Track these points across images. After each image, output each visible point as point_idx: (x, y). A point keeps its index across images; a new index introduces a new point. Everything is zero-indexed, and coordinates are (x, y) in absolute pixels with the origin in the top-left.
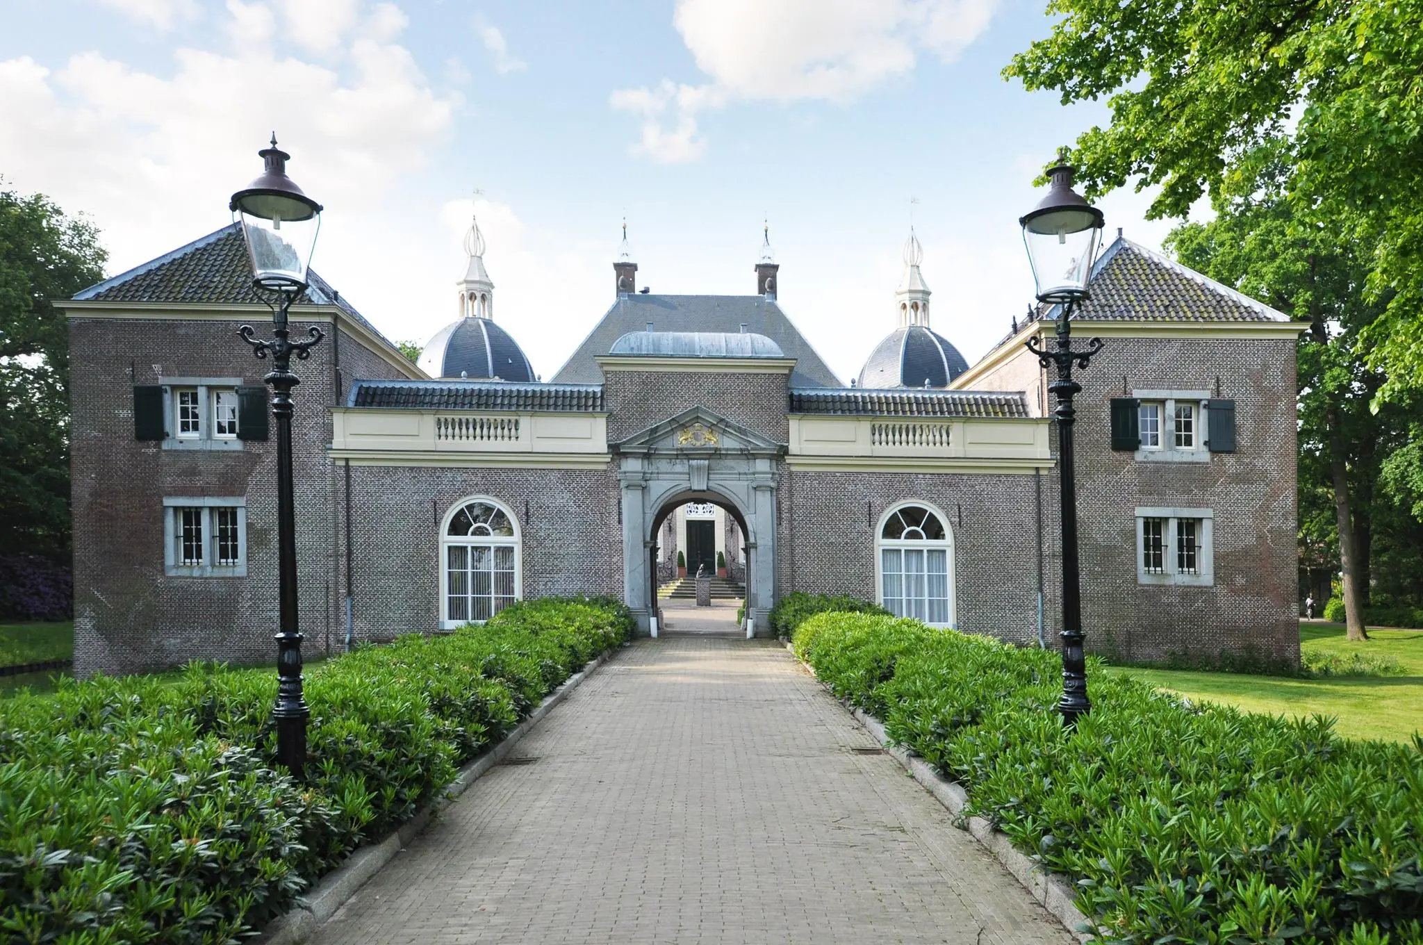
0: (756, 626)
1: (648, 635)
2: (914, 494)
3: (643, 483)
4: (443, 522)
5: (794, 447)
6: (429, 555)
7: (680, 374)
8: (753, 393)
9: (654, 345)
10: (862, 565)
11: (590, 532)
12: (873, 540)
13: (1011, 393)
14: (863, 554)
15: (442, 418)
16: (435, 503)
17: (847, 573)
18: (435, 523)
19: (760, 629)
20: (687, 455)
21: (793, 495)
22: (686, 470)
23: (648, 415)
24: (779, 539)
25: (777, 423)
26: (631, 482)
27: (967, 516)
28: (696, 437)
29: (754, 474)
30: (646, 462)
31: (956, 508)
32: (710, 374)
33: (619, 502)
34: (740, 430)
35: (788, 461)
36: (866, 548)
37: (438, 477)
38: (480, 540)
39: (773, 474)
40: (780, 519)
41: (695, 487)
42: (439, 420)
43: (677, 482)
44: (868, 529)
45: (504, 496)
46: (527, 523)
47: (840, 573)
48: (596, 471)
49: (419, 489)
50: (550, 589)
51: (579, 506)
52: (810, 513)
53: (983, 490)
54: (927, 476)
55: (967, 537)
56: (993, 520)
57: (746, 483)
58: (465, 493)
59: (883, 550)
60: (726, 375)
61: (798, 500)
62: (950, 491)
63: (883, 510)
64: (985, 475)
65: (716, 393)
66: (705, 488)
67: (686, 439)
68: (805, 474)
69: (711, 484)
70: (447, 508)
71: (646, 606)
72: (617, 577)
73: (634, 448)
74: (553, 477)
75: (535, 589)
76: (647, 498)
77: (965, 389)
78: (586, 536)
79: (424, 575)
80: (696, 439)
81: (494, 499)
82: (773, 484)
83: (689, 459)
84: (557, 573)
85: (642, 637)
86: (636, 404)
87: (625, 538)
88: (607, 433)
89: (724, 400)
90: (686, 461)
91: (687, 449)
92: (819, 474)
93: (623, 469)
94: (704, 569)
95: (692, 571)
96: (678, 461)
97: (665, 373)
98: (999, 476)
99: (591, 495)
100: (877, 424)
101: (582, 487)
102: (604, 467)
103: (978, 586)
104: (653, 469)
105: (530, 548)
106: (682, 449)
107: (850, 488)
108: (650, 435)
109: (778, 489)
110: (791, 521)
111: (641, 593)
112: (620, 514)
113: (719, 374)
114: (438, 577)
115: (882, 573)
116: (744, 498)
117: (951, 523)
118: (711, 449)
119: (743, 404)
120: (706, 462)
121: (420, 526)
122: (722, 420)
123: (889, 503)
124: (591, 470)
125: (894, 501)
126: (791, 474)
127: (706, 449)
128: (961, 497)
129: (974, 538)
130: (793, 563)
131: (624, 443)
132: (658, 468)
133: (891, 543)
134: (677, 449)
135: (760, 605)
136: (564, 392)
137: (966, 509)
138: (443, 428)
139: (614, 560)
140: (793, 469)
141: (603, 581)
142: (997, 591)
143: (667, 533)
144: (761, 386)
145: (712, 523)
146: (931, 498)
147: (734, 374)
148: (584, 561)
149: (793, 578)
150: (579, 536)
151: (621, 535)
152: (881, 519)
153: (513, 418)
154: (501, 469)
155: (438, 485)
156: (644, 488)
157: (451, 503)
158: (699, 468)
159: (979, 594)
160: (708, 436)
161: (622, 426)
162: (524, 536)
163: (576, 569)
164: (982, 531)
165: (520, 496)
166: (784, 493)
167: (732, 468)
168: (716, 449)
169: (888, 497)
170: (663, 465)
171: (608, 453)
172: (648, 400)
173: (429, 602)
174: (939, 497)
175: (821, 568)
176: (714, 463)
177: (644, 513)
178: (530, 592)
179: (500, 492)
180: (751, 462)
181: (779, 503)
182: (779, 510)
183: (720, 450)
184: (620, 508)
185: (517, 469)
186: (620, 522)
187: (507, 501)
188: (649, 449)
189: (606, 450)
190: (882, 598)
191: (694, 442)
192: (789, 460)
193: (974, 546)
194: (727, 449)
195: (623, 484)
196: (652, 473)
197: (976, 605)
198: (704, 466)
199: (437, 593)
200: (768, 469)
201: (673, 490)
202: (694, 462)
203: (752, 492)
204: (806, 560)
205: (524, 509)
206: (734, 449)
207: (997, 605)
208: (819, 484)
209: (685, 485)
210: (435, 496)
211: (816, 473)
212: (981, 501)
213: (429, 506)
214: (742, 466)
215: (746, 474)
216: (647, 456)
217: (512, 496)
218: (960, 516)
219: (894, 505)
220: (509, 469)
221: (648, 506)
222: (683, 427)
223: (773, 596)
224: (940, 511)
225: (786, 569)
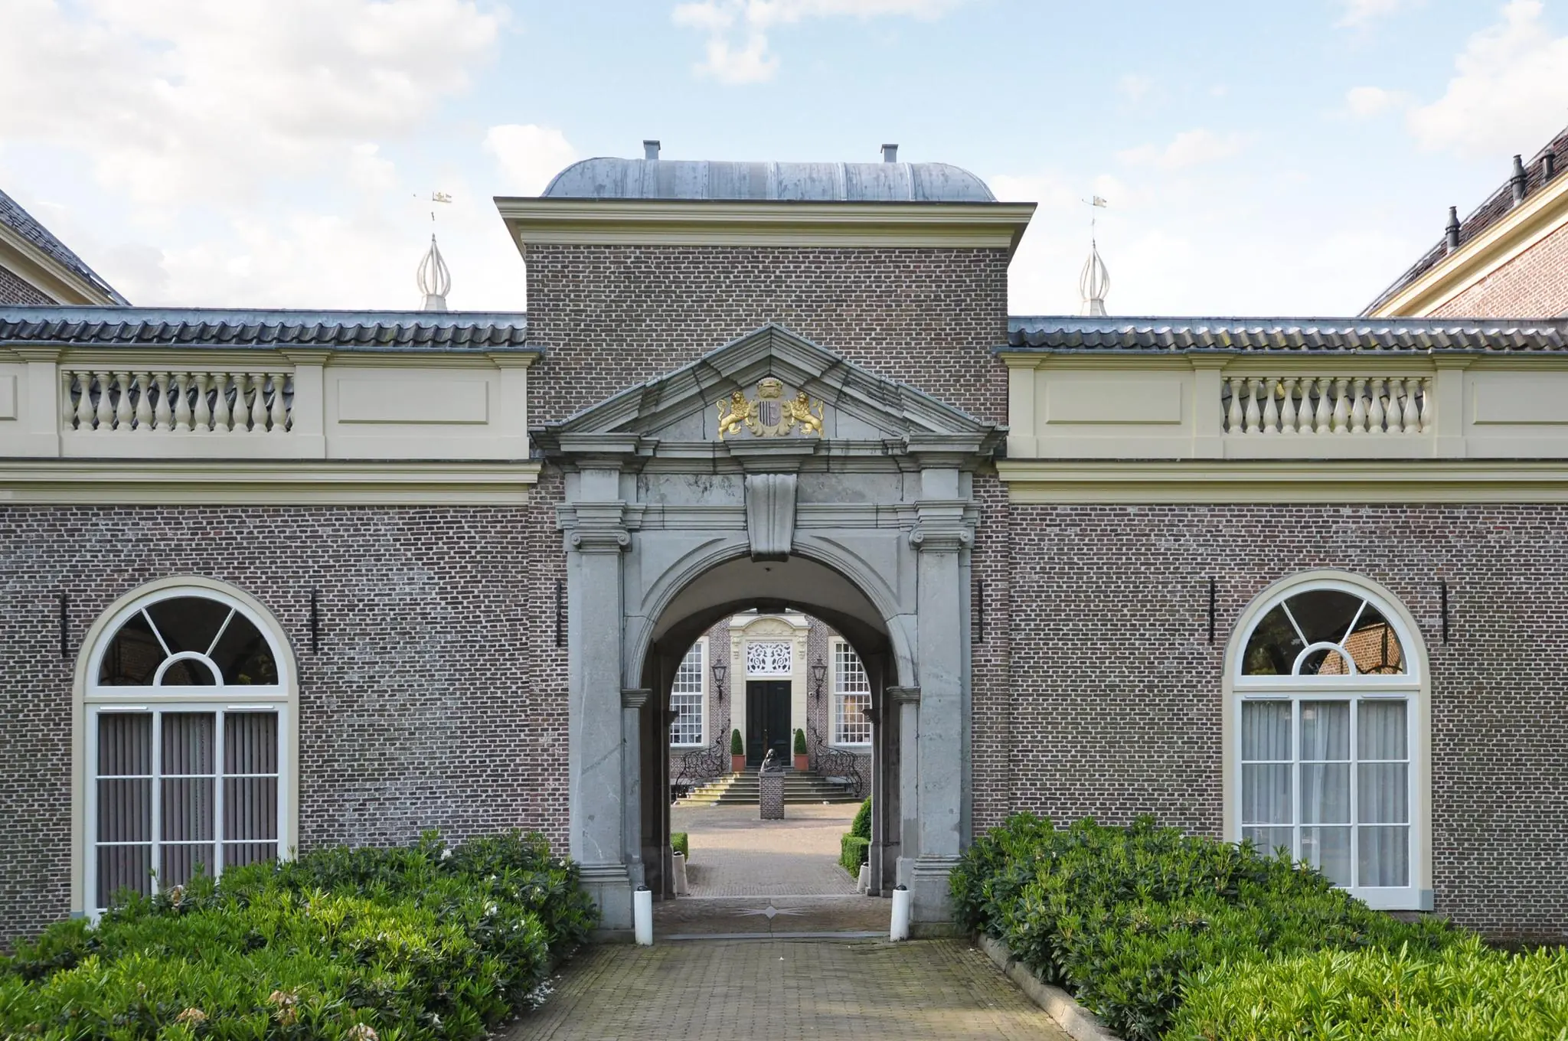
0: (914, 906)
1: (628, 937)
2: (1325, 557)
3: (624, 537)
4: (85, 648)
5: (1021, 439)
6: (45, 740)
7: (724, 250)
8: (918, 301)
9: (658, 182)
10: (1190, 742)
11: (483, 670)
12: (1218, 678)
13: (1532, 323)
14: (1193, 713)
15: (82, 369)
16: (64, 601)
17: (1151, 763)
18: (65, 652)
19: (927, 914)
20: (738, 460)
21: (1013, 565)
22: (736, 500)
23: (639, 359)
24: (977, 679)
25: (978, 377)
26: (592, 535)
27: (1463, 613)
28: (764, 414)
29: (915, 509)
30: (631, 482)
31: (1436, 593)
32: (805, 251)
33: (561, 589)
34: (882, 391)
35: (1004, 476)
36: (1200, 697)
37: (71, 532)
38: (188, 697)
39: (967, 508)
40: (980, 626)
41: (761, 546)
42: (73, 376)
43: (715, 535)
44: (1206, 650)
45: (252, 580)
46: (315, 649)
47: (1131, 762)
48: (499, 508)
49: (19, 564)
50: (374, 821)
51: (455, 603)
52: (1058, 611)
53: (1508, 545)
54: (1364, 512)
55: (1462, 668)
56: (1530, 622)
57: (895, 533)
58: (144, 573)
59: (1245, 704)
60: (846, 252)
61: (1028, 576)
62: (1418, 551)
63: (1245, 601)
64: (1512, 506)
65: (819, 301)
66: (786, 547)
67: (737, 421)
68: (1048, 509)
69: (804, 537)
70: (97, 612)
71: (626, 859)
72: (551, 784)
73: (601, 439)
74: (384, 526)
75: (332, 820)
76: (632, 571)
77: (1421, 314)
78: (472, 680)
79: (31, 790)
80: (766, 419)
81: (226, 586)
82: (967, 535)
83: (744, 473)
84: (392, 778)
85: (611, 942)
86: (609, 331)
87: (573, 682)
88: (530, 409)
89: (840, 319)
90: (736, 480)
91: (740, 444)
92: (1083, 511)
93: (571, 499)
94: (774, 758)
95: (754, 760)
96: (717, 480)
97: (687, 250)
98: (1550, 507)
99: (485, 572)
100: (1237, 377)
101: (462, 553)
102: (520, 498)
103: (1489, 790)
104: (650, 500)
105: (320, 712)
106: (726, 446)
107: (1163, 544)
108: (642, 407)
109: (976, 550)
110: (1009, 630)
111: (614, 824)
112: (561, 620)
113: (826, 251)
114: (68, 796)
115: (1239, 762)
116: (889, 574)
117: (1424, 631)
118: (804, 443)
119: (890, 328)
120: (791, 480)
121: (22, 662)
122: (835, 364)
123: (1264, 582)
124: (486, 508)
125: (1275, 576)
126: (1010, 509)
127: (791, 444)
128: (1450, 565)
129: (1481, 669)
130: (1010, 742)
131: (572, 426)
132: (663, 498)
133: (1267, 684)
134: (715, 446)
135: (924, 851)
136: (438, 329)
137: (1462, 594)
138: (85, 399)
139: (545, 740)
140: (1017, 496)
141: (515, 795)
142: (1537, 803)
143: (716, 702)
144: (938, 281)
145: (787, 685)
146: (1372, 566)
147: (866, 250)
148: (463, 748)
149: (1011, 778)
150: (451, 681)
151: (564, 676)
152: (1241, 623)
153: (277, 371)
154: (245, 508)
155: (72, 552)
156: (625, 550)
157: (110, 599)
158: (772, 495)
159: (1490, 811)
160: (795, 409)
161: (569, 388)
162: (303, 681)
163: (443, 767)
164: (1500, 651)
165: (296, 576)
166: (991, 559)
167: (861, 496)
168: (818, 444)
169: (1261, 566)
170: (677, 490)
171: (531, 461)
172: (639, 321)
173: (45, 863)
174: (1392, 567)
175: (1084, 752)
176: (809, 482)
177: (624, 616)
178: (320, 830)
179: (241, 568)
180: (909, 479)
181: (979, 587)
182: (979, 603)
183: (827, 445)
184: (561, 606)
185: (288, 507)
186: (561, 640)
187: (259, 593)
188: (640, 444)
189: (524, 453)
190: (1239, 825)
191: (759, 427)
192: (1006, 472)
193: (1480, 688)
194: (847, 445)
195: (569, 541)
196: (645, 512)
197: (1481, 840)
198: (786, 491)
199: (67, 839)
200: (952, 495)
201: (698, 558)
202: (758, 481)
203: (909, 556)
204: (1045, 732)
205: (306, 614)
206: (864, 444)
207: (1537, 837)
208: (1083, 534)
209: (733, 541)
210: (65, 581)
211: (1074, 506)
212: (1500, 574)
213: (49, 608)
214: (883, 489)
215: (895, 510)
216: (633, 465)
217: (274, 578)
218: (1445, 613)
219: (1277, 586)
220: (266, 508)
221: (635, 595)
222: (731, 386)
223: (960, 827)
224: (1392, 597)
225: (994, 759)
